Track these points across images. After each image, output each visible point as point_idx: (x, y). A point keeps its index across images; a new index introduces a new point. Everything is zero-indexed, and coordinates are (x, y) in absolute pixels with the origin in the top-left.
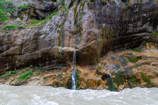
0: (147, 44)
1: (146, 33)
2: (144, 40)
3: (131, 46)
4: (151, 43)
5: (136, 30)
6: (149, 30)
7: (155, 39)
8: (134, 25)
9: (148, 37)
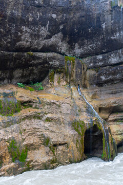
0: (56, 76)
1: (55, 54)
2: (51, 67)
3: (31, 78)
4: (62, 75)
5: (38, 44)
6: (61, 49)
7: (68, 68)
8: (34, 31)
9: (58, 63)
